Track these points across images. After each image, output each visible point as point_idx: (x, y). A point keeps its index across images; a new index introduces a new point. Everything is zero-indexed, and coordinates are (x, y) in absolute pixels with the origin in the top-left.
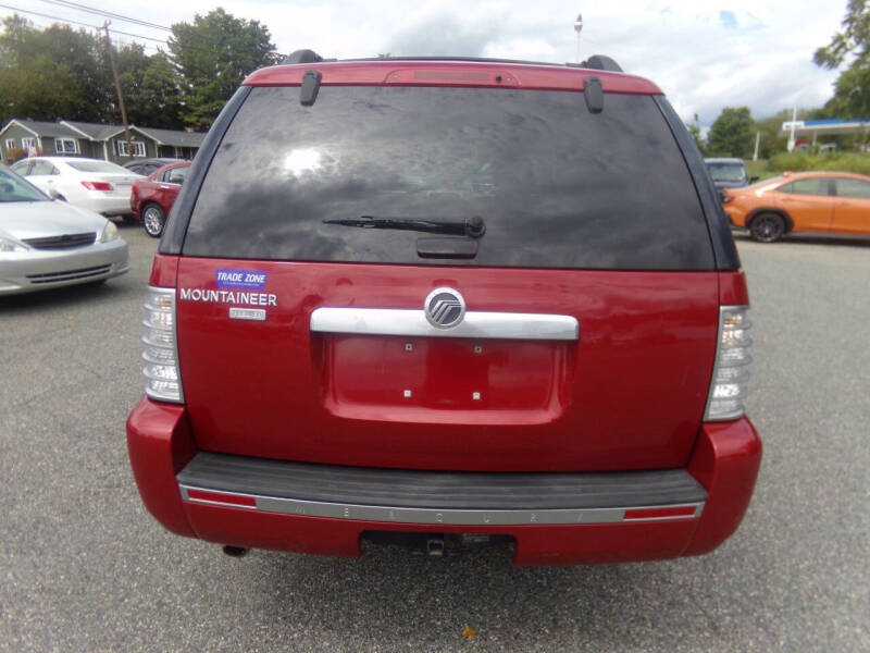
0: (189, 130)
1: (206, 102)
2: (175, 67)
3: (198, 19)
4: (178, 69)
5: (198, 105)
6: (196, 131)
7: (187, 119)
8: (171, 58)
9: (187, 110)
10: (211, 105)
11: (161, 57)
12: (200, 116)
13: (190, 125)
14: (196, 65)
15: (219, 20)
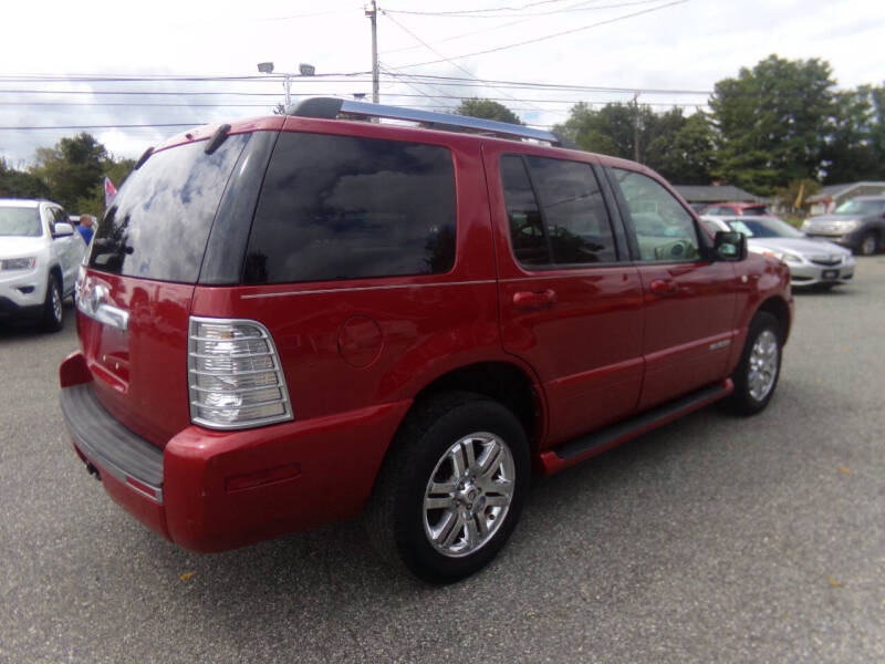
0: (716, 184)
1: (737, 153)
2: (712, 123)
3: (744, 72)
4: (715, 125)
5: (728, 158)
6: (722, 185)
7: (714, 173)
8: (709, 115)
9: (715, 164)
10: (740, 156)
11: (699, 117)
12: (728, 169)
13: (716, 179)
14: (734, 118)
15: (770, 67)
